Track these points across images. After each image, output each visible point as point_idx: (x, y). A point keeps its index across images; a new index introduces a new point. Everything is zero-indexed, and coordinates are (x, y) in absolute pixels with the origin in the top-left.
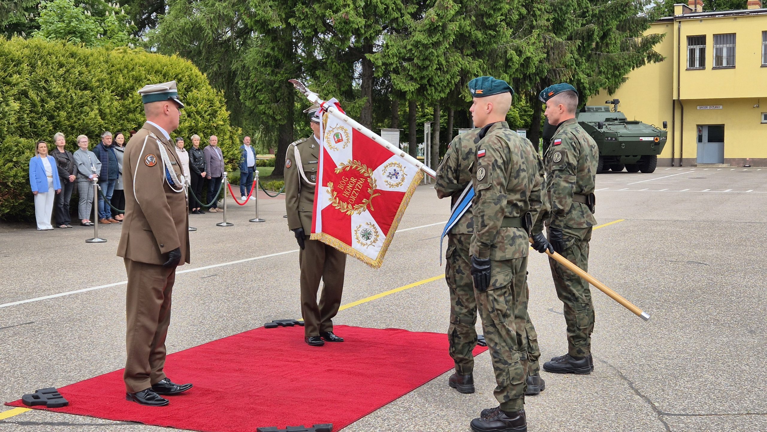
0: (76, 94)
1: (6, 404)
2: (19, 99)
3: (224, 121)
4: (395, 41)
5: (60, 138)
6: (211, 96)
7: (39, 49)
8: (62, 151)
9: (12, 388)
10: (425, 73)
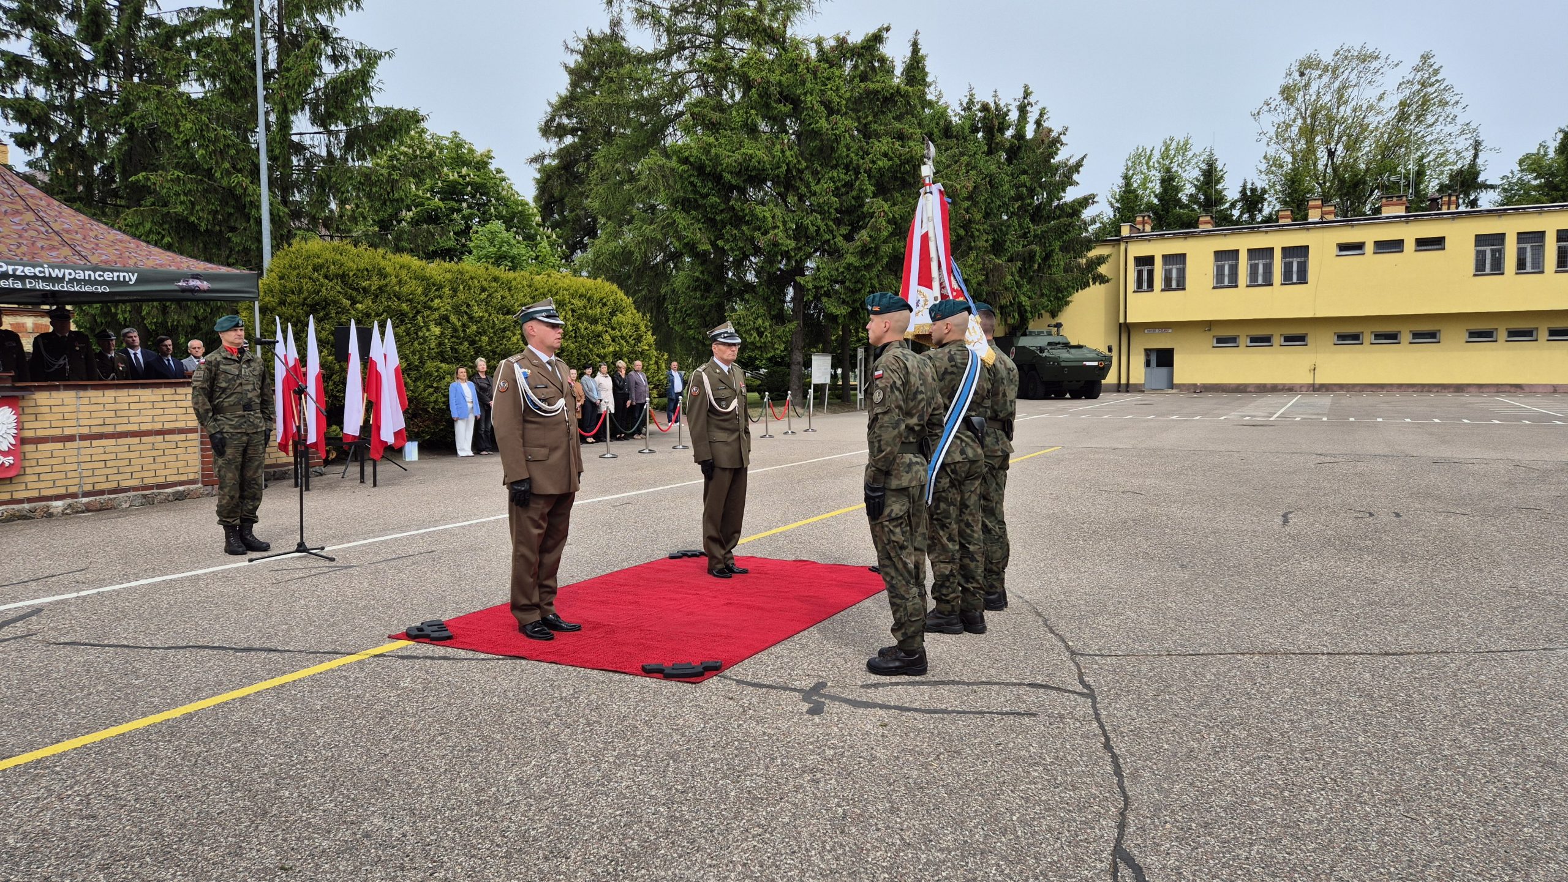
0: (497, 319)
1: (390, 637)
2: (440, 324)
3: (650, 346)
4: (826, 263)
5: (481, 363)
6: (637, 321)
7: (461, 273)
8: (483, 376)
9: (399, 620)
10: (857, 296)
